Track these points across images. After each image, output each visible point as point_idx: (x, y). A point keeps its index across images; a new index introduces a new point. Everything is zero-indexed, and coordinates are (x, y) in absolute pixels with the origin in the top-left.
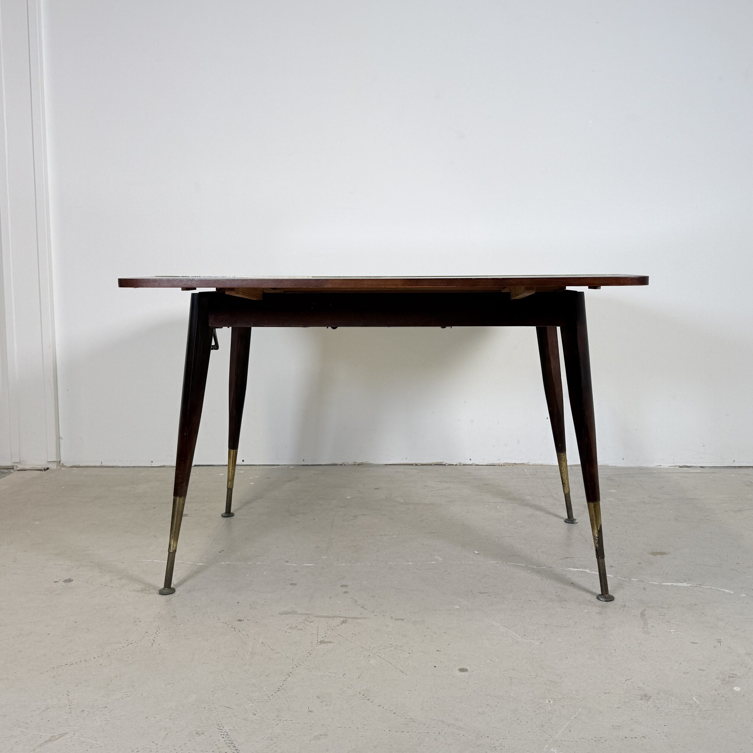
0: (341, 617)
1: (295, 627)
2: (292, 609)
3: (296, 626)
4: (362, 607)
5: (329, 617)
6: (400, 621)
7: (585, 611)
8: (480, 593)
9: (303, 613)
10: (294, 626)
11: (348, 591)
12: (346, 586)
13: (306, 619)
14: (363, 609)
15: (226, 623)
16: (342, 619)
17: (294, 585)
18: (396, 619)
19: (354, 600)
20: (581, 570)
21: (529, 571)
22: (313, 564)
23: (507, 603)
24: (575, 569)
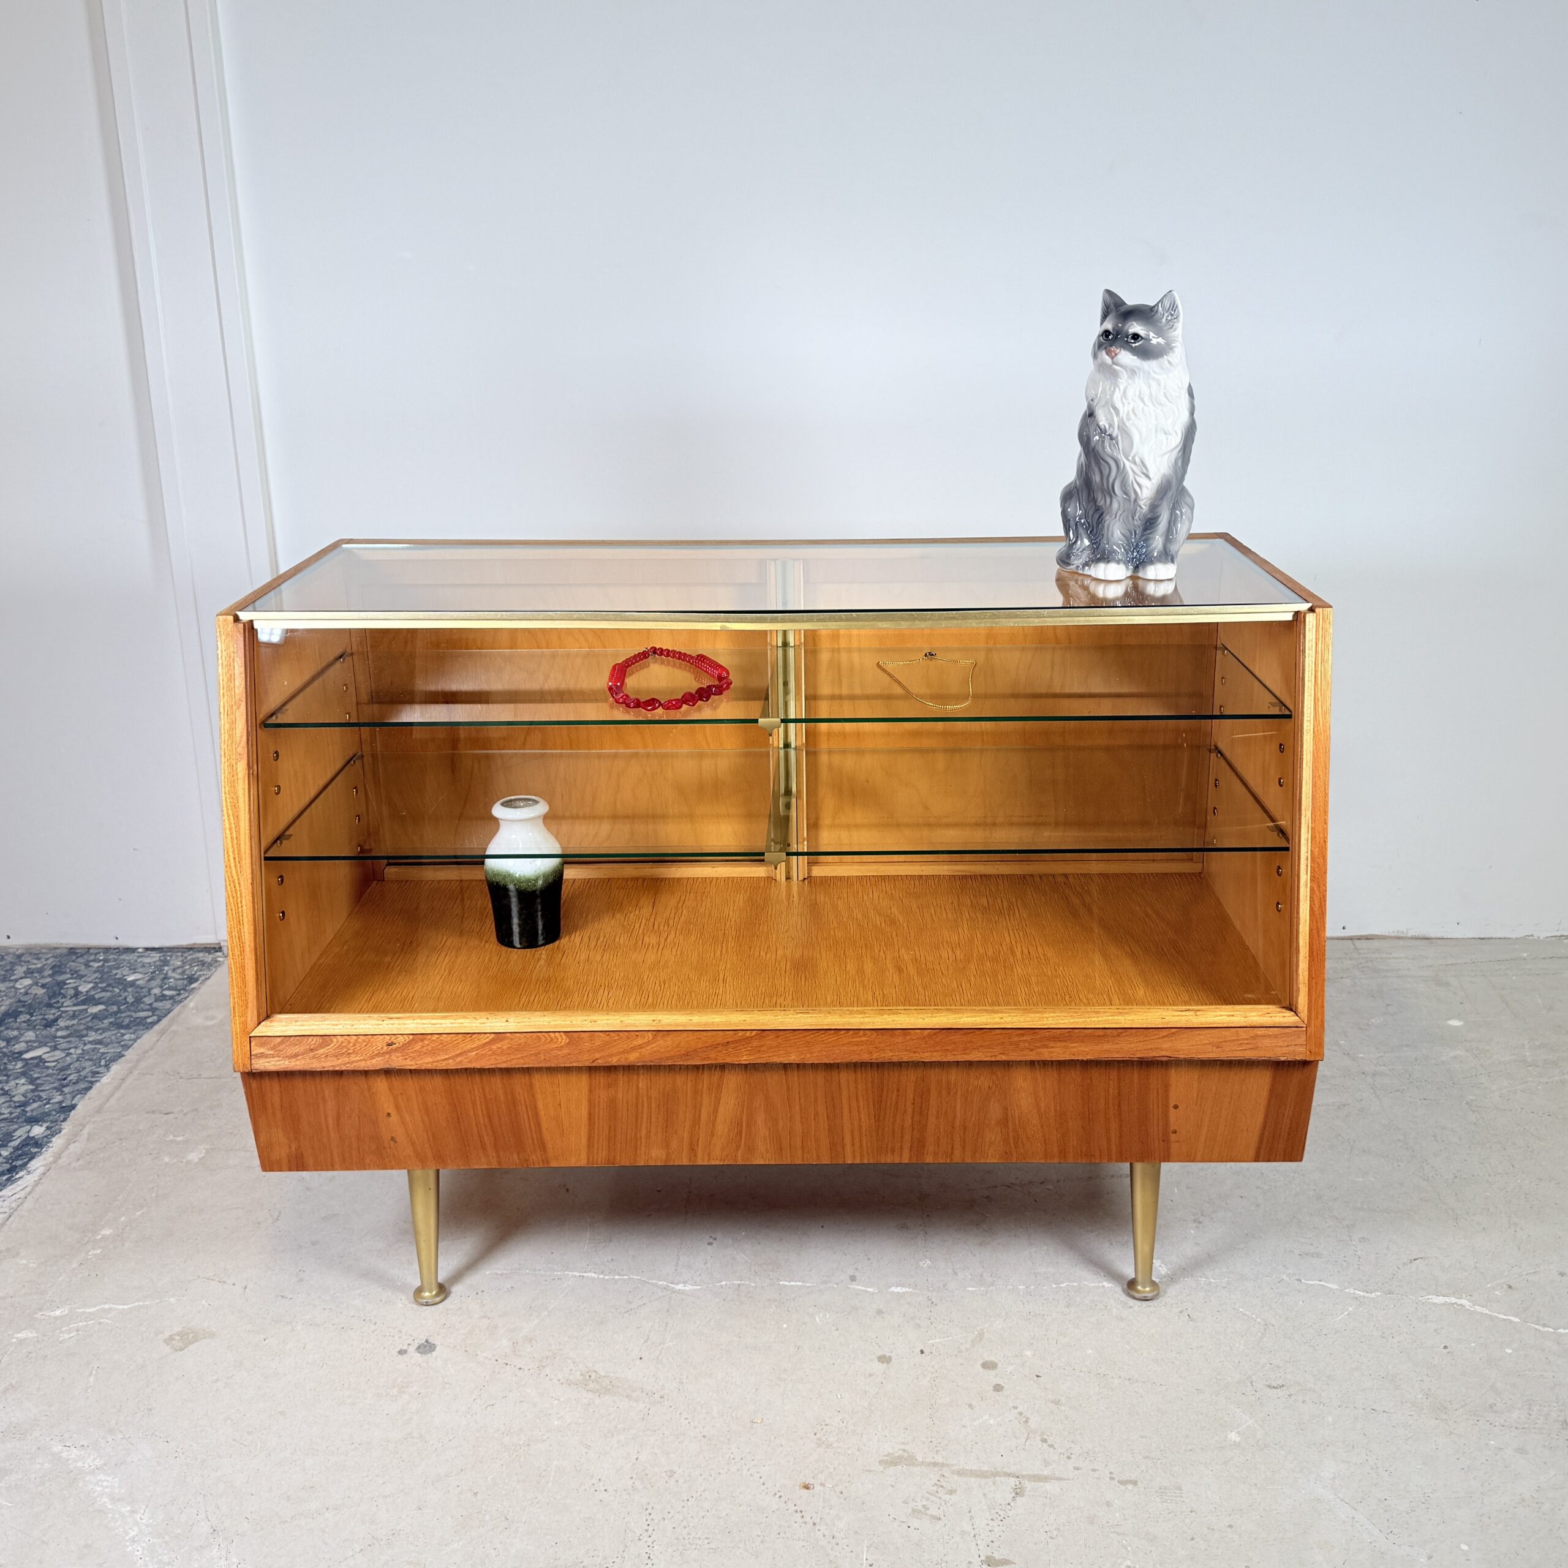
0: (1009, 1475)
1: (923, 1510)
2: (903, 1447)
3: (925, 1508)
4: (1044, 1441)
5: (982, 1475)
6: (1130, 1487)
7: (1492, 1442)
8: (1269, 1386)
9: (927, 1460)
10: (920, 1508)
11: (1003, 1385)
12: (993, 1365)
13: (938, 1483)
14: (1045, 1445)
15: (780, 1497)
16: (1013, 1481)
17: (888, 1363)
18: (1121, 1482)
19: (1021, 1413)
20: (1453, 1300)
21: (1351, 1309)
22: (909, 1286)
23: (1330, 1419)
24: (1440, 1300)
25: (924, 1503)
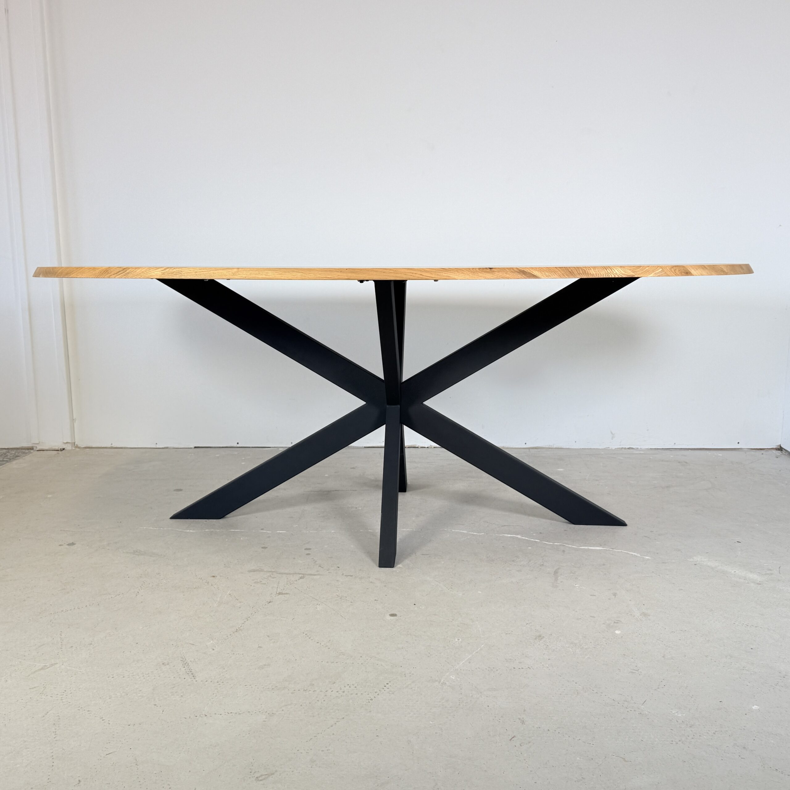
0: (300, 574)
2: (260, 568)
4: (320, 566)
5: (290, 574)
6: (349, 577)
10: (258, 581)
11: (311, 553)
12: (310, 549)
13: (270, 576)
14: (320, 567)
15: (201, 579)
16: (301, 575)
17: (265, 548)
18: (345, 576)
19: (314, 560)
20: (515, 536)
21: (469, 537)
22: (285, 531)
23: (443, 562)
24: (509, 535)
25: (261, 580)
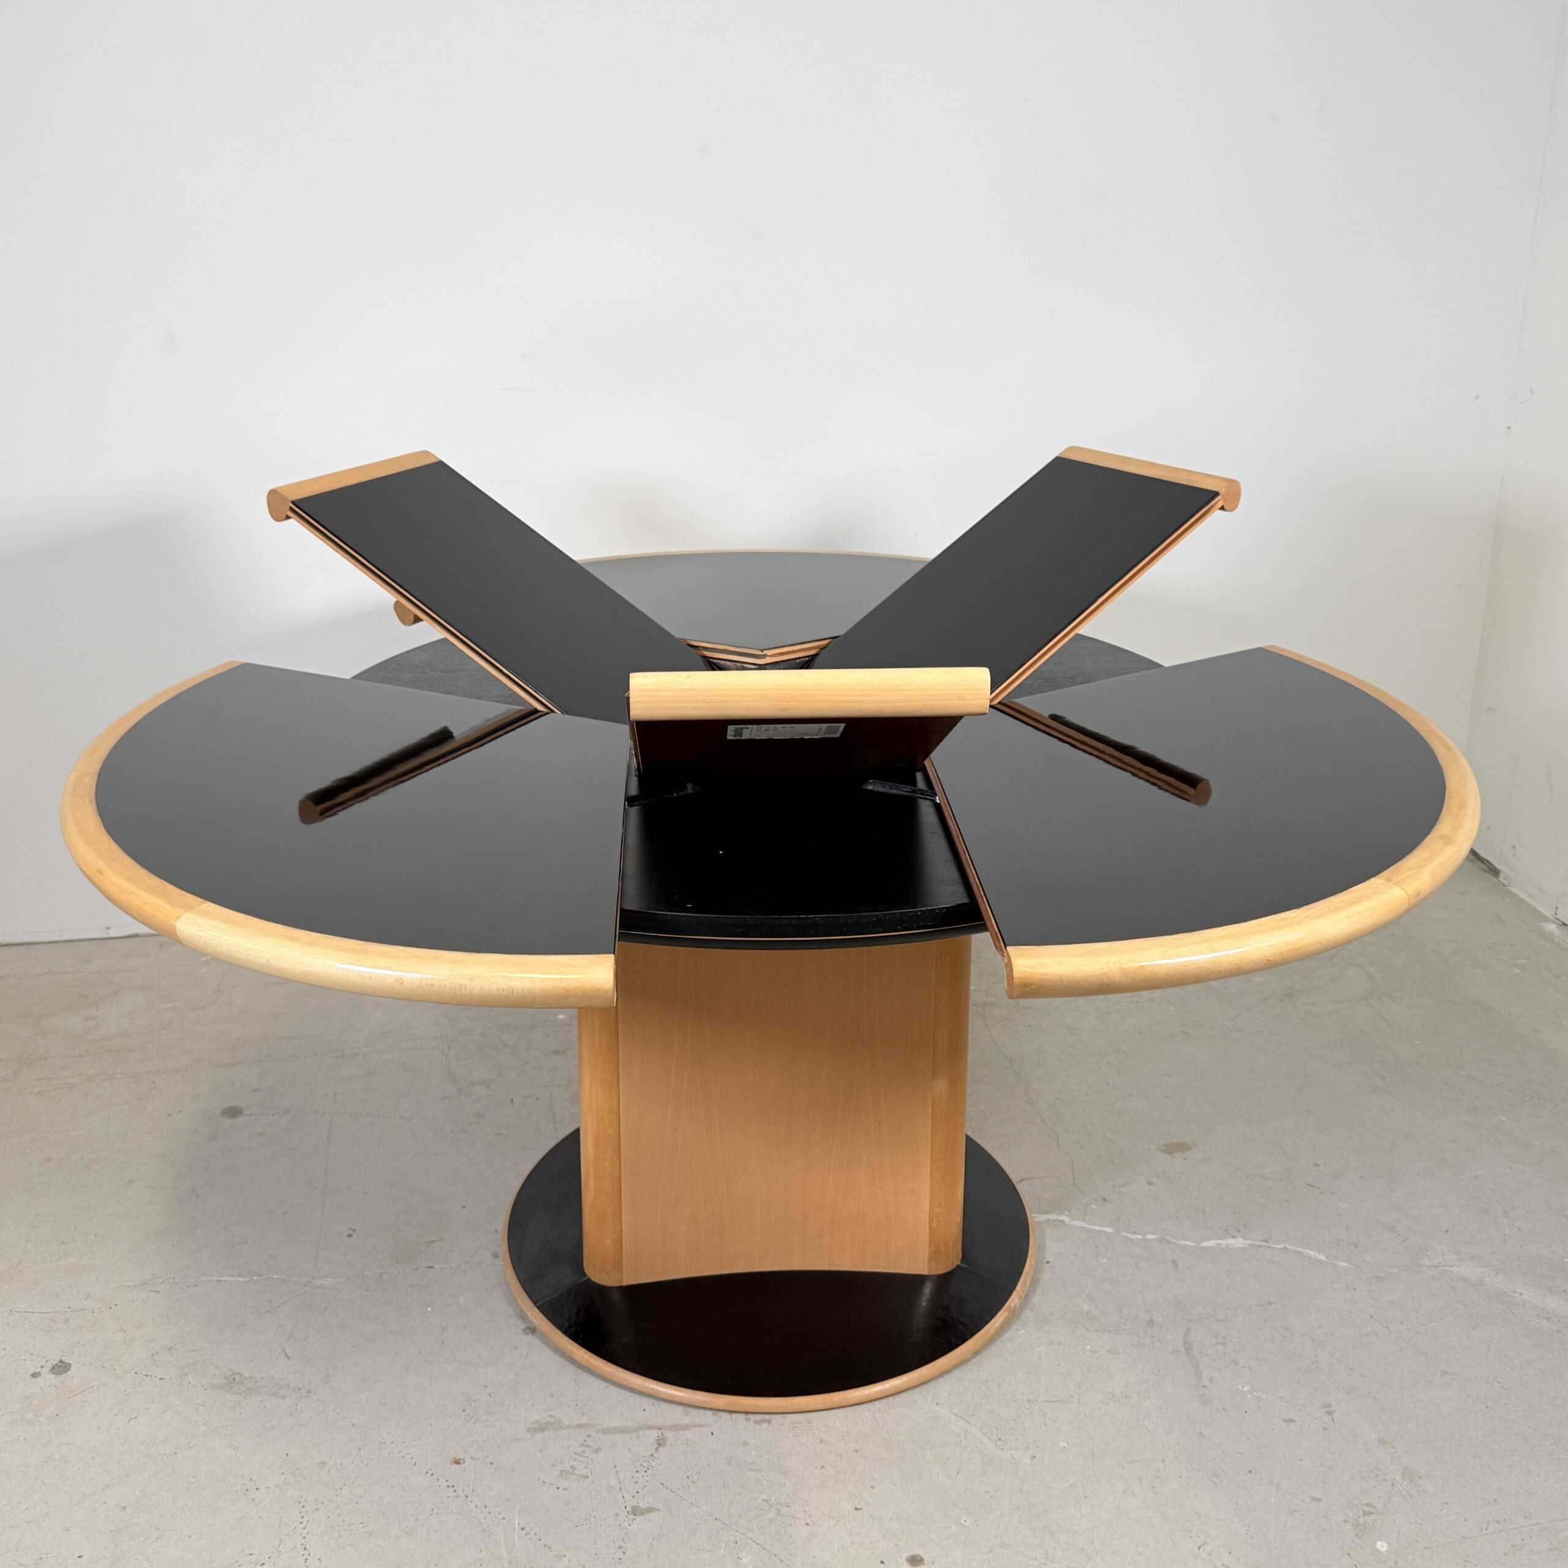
0: (650, 1427)
1: (571, 1471)
2: (549, 1413)
3: (572, 1467)
5: (625, 1430)
6: (765, 1425)
9: (573, 1423)
10: (568, 1469)
13: (585, 1443)
15: (432, 1474)
16: (655, 1434)
18: (756, 1422)
24: (1044, 1217)
25: (572, 1463)
